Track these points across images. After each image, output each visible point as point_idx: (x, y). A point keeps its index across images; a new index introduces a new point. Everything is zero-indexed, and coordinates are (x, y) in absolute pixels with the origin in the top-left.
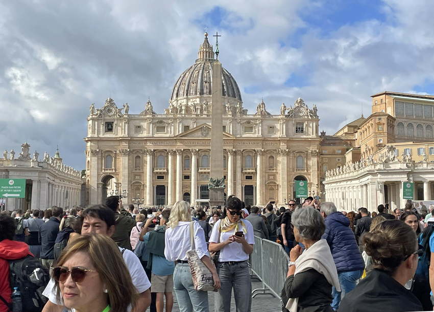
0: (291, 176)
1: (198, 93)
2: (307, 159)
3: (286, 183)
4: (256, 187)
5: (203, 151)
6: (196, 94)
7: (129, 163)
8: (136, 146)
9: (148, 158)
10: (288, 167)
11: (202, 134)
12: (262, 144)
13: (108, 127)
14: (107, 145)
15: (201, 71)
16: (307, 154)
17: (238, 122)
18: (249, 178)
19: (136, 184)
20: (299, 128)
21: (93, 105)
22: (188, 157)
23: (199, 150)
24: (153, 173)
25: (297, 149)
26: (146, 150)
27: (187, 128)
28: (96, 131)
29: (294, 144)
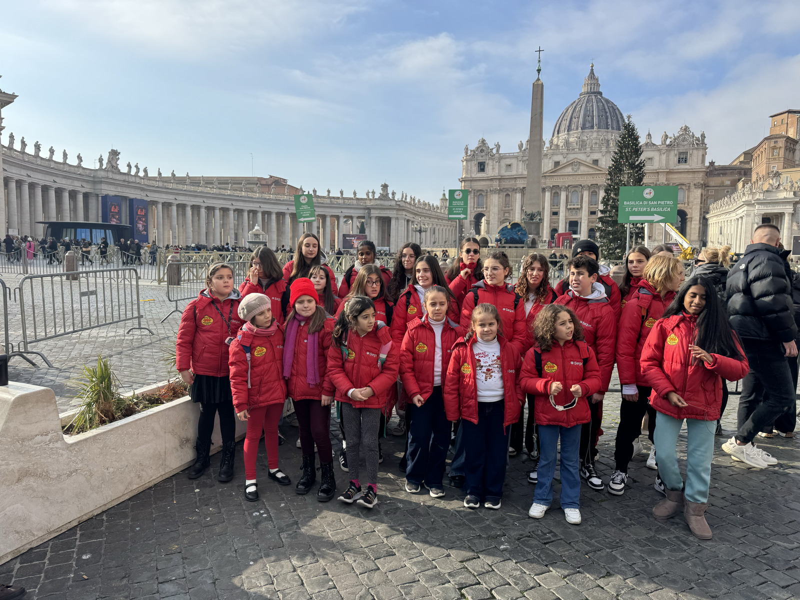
1: (580, 128)
2: (689, 191)
5: (572, 187)
6: (577, 129)
7: (499, 201)
8: (507, 184)
9: (518, 196)
11: (573, 169)
13: (480, 168)
14: (479, 184)
15: (584, 105)
16: (689, 186)
19: (506, 221)
20: (682, 158)
21: (467, 146)
22: (558, 193)
23: (569, 186)
24: (522, 210)
25: (677, 182)
26: (515, 188)
27: (557, 164)
28: (469, 171)
29: (676, 176)
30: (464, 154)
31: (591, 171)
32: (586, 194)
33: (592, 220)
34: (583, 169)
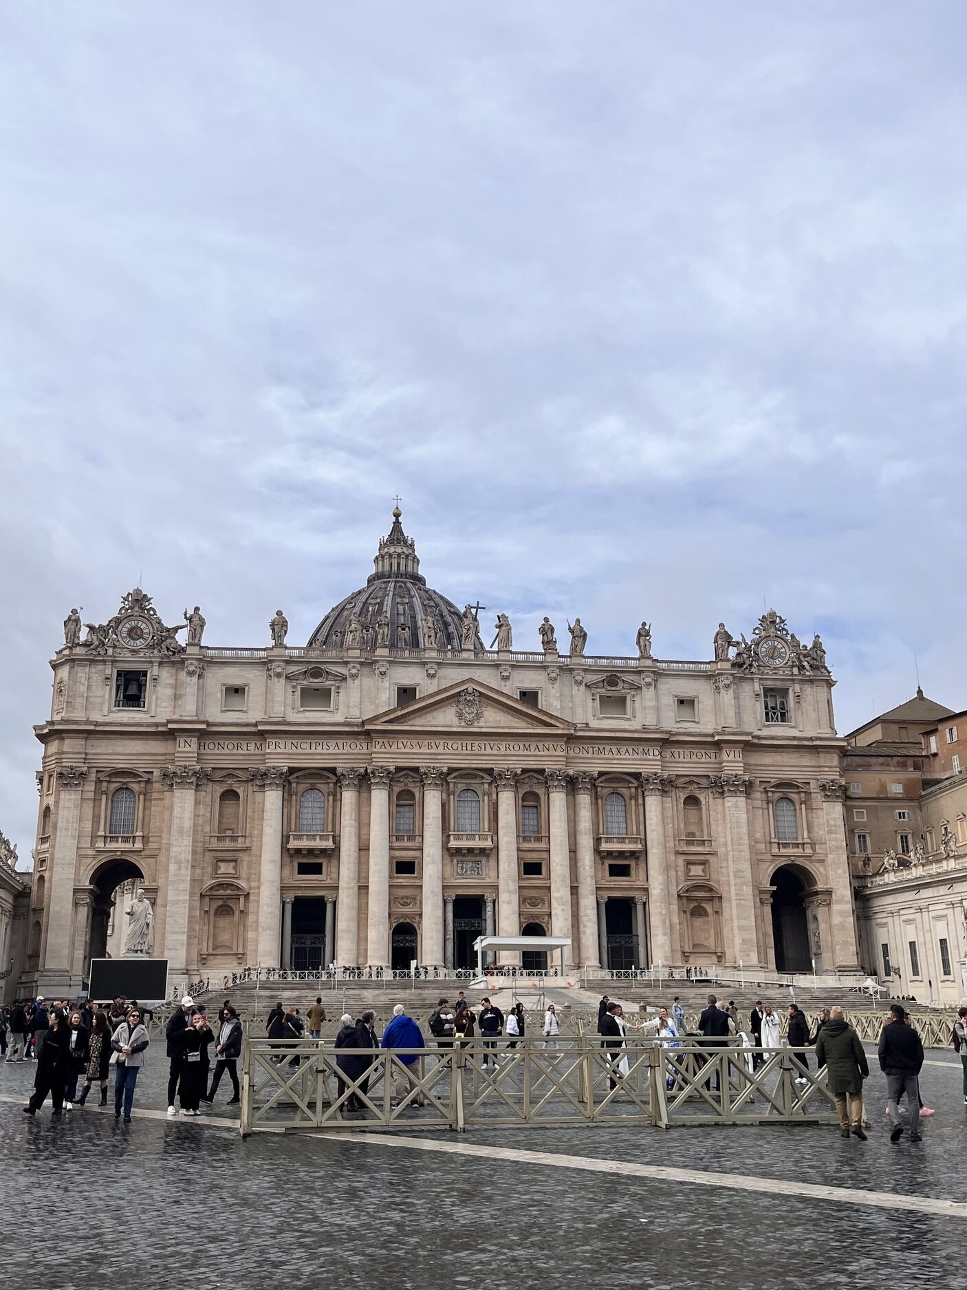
0: (763, 866)
2: (810, 809)
3: (748, 891)
4: (644, 903)
5: (461, 776)
7: (196, 816)
8: (226, 755)
9: (272, 799)
10: (751, 834)
11: (460, 715)
12: (660, 753)
13: (126, 690)
14: (119, 750)
16: (808, 793)
17: (579, 678)
18: (619, 871)
19: (221, 892)
20: (773, 709)
21: (74, 612)
22: (411, 795)
23: (451, 770)
24: (285, 850)
25: (775, 776)
26: (262, 768)
27: (406, 694)
28: (80, 701)
29: (768, 759)
30: (61, 641)
31: (521, 726)
32: (507, 801)
33: (533, 893)
34: (492, 719)
